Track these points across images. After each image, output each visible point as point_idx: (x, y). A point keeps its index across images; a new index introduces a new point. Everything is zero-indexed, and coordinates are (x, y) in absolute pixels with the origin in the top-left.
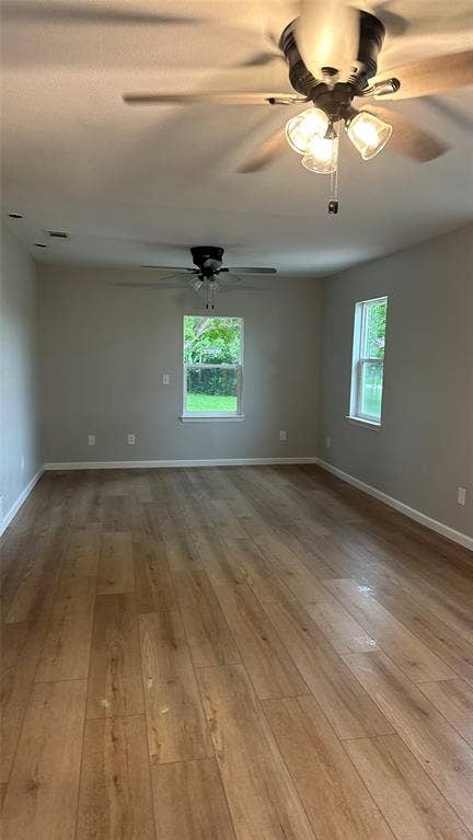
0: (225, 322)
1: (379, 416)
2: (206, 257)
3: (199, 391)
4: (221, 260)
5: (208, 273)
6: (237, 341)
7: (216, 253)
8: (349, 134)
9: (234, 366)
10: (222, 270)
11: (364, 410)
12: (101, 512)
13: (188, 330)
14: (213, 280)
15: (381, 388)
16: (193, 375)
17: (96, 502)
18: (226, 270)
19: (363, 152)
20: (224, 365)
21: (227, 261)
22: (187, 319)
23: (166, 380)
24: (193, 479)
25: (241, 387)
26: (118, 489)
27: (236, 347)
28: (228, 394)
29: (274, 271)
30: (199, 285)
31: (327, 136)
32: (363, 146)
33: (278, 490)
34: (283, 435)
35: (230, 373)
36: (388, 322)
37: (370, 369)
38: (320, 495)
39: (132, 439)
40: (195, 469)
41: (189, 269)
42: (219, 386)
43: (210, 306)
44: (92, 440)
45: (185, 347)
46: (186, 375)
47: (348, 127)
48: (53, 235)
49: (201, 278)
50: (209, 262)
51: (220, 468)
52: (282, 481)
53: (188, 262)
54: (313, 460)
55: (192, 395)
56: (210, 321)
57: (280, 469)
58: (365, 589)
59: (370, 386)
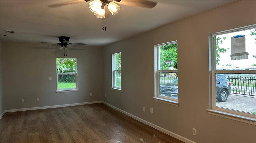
0: (71, 60)
1: (120, 87)
2: (64, 40)
3: (62, 81)
4: (69, 41)
5: (65, 45)
6: (75, 65)
7: (67, 39)
8: (108, 8)
9: (74, 73)
10: (69, 44)
11: (116, 86)
12: (27, 126)
13: (58, 62)
14: (66, 47)
15: (120, 78)
16: (60, 76)
17: (25, 123)
18: (71, 44)
19: (112, 13)
20: (71, 73)
21: (71, 41)
22: (57, 59)
23: (51, 79)
24: (61, 111)
25: (77, 79)
26: (34, 117)
27: (75, 67)
28: (72, 82)
29: (86, 44)
30: (61, 48)
31: (102, 7)
32: (112, 11)
33: (90, 113)
34: (91, 94)
35: (73, 76)
36: (121, 59)
37: (117, 73)
38: (104, 113)
39: (38, 99)
40: (61, 108)
41: (58, 43)
42: (69, 79)
43: (66, 55)
44: (23, 101)
45: (57, 67)
46: (57, 76)
47: (107, 6)
48: (8, 32)
49: (62, 46)
50: (65, 41)
51: (70, 107)
52: (92, 109)
53: (58, 41)
54: (101, 102)
55: (60, 83)
56: (65, 59)
57: (91, 105)
58: (119, 141)
59: (117, 78)
